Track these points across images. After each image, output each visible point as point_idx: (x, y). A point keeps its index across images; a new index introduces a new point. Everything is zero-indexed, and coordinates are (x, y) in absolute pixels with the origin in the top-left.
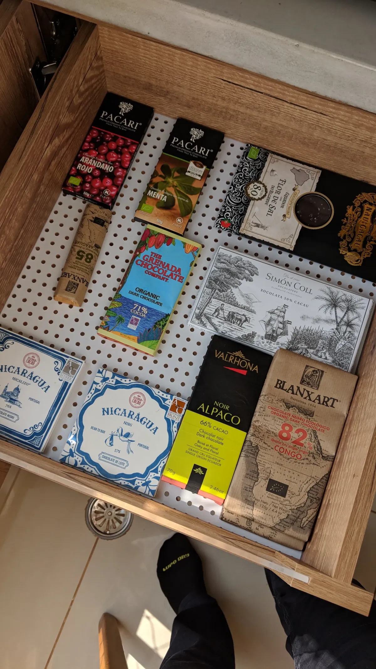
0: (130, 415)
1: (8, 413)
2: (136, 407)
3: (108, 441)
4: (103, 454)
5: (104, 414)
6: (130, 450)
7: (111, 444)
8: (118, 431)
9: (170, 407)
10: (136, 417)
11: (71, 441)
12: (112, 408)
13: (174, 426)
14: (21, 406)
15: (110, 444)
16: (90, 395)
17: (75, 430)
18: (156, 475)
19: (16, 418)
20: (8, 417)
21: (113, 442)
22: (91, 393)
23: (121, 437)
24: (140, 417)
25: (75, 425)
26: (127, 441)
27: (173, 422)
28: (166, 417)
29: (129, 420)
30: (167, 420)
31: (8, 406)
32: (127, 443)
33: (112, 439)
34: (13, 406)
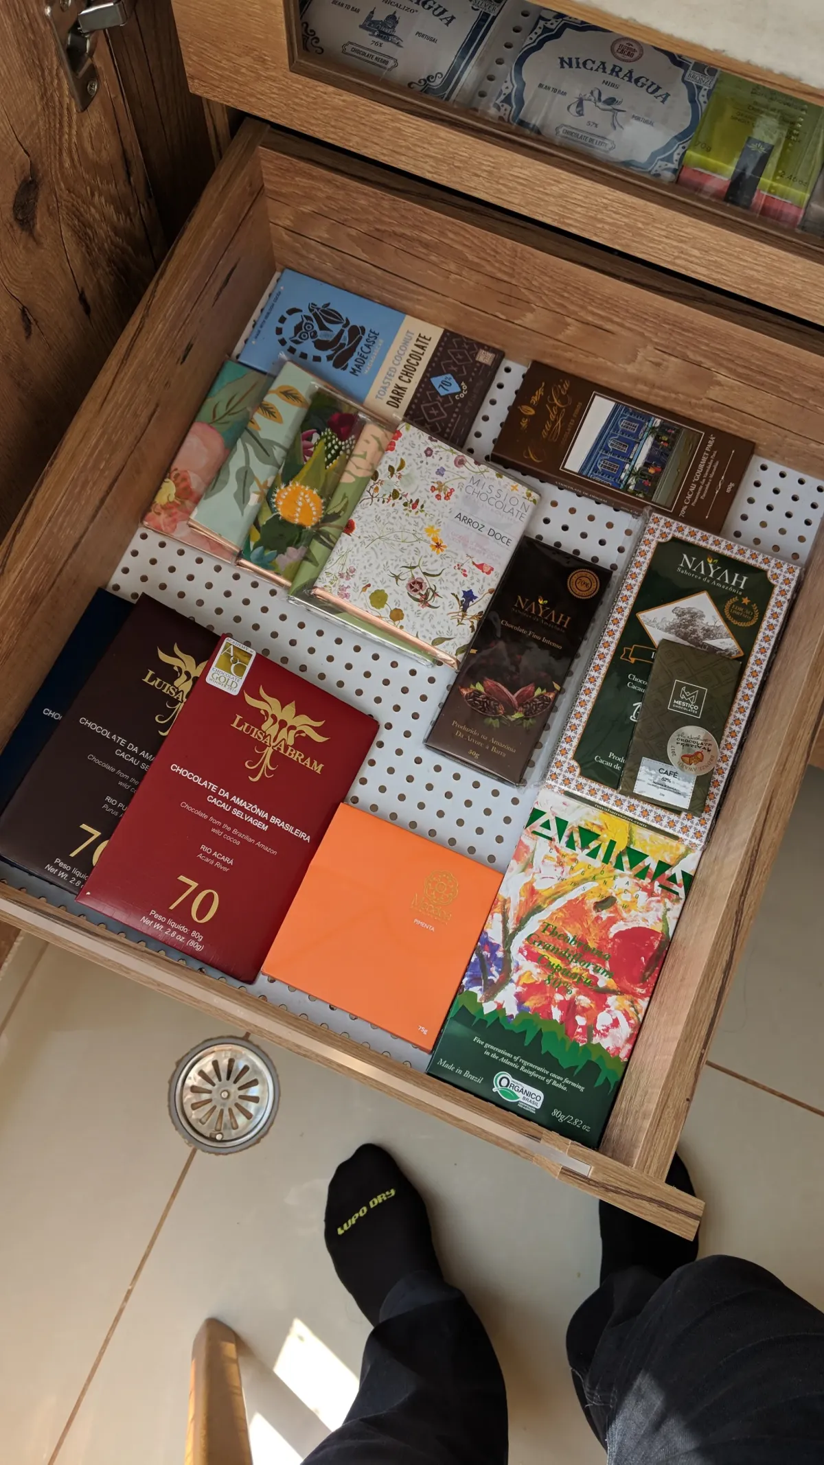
0: (615, 71)
1: (376, 55)
2: (624, 60)
3: (573, 108)
4: (564, 128)
5: (562, 67)
6: (616, 124)
7: (580, 113)
8: (592, 93)
9: (691, 65)
10: (625, 75)
11: (500, 104)
12: (577, 59)
13: (701, 94)
14: (402, 44)
15: (578, 112)
16: (534, 36)
17: (507, 88)
18: (670, 165)
19: (391, 63)
20: (376, 62)
21: (582, 110)
22: (536, 33)
23: (600, 104)
24: (635, 76)
25: (508, 79)
26: (610, 110)
27: (700, 88)
28: (685, 79)
29: (612, 79)
30: (688, 85)
31: (376, 43)
32: (611, 114)
33: (580, 103)
34: (385, 44)
